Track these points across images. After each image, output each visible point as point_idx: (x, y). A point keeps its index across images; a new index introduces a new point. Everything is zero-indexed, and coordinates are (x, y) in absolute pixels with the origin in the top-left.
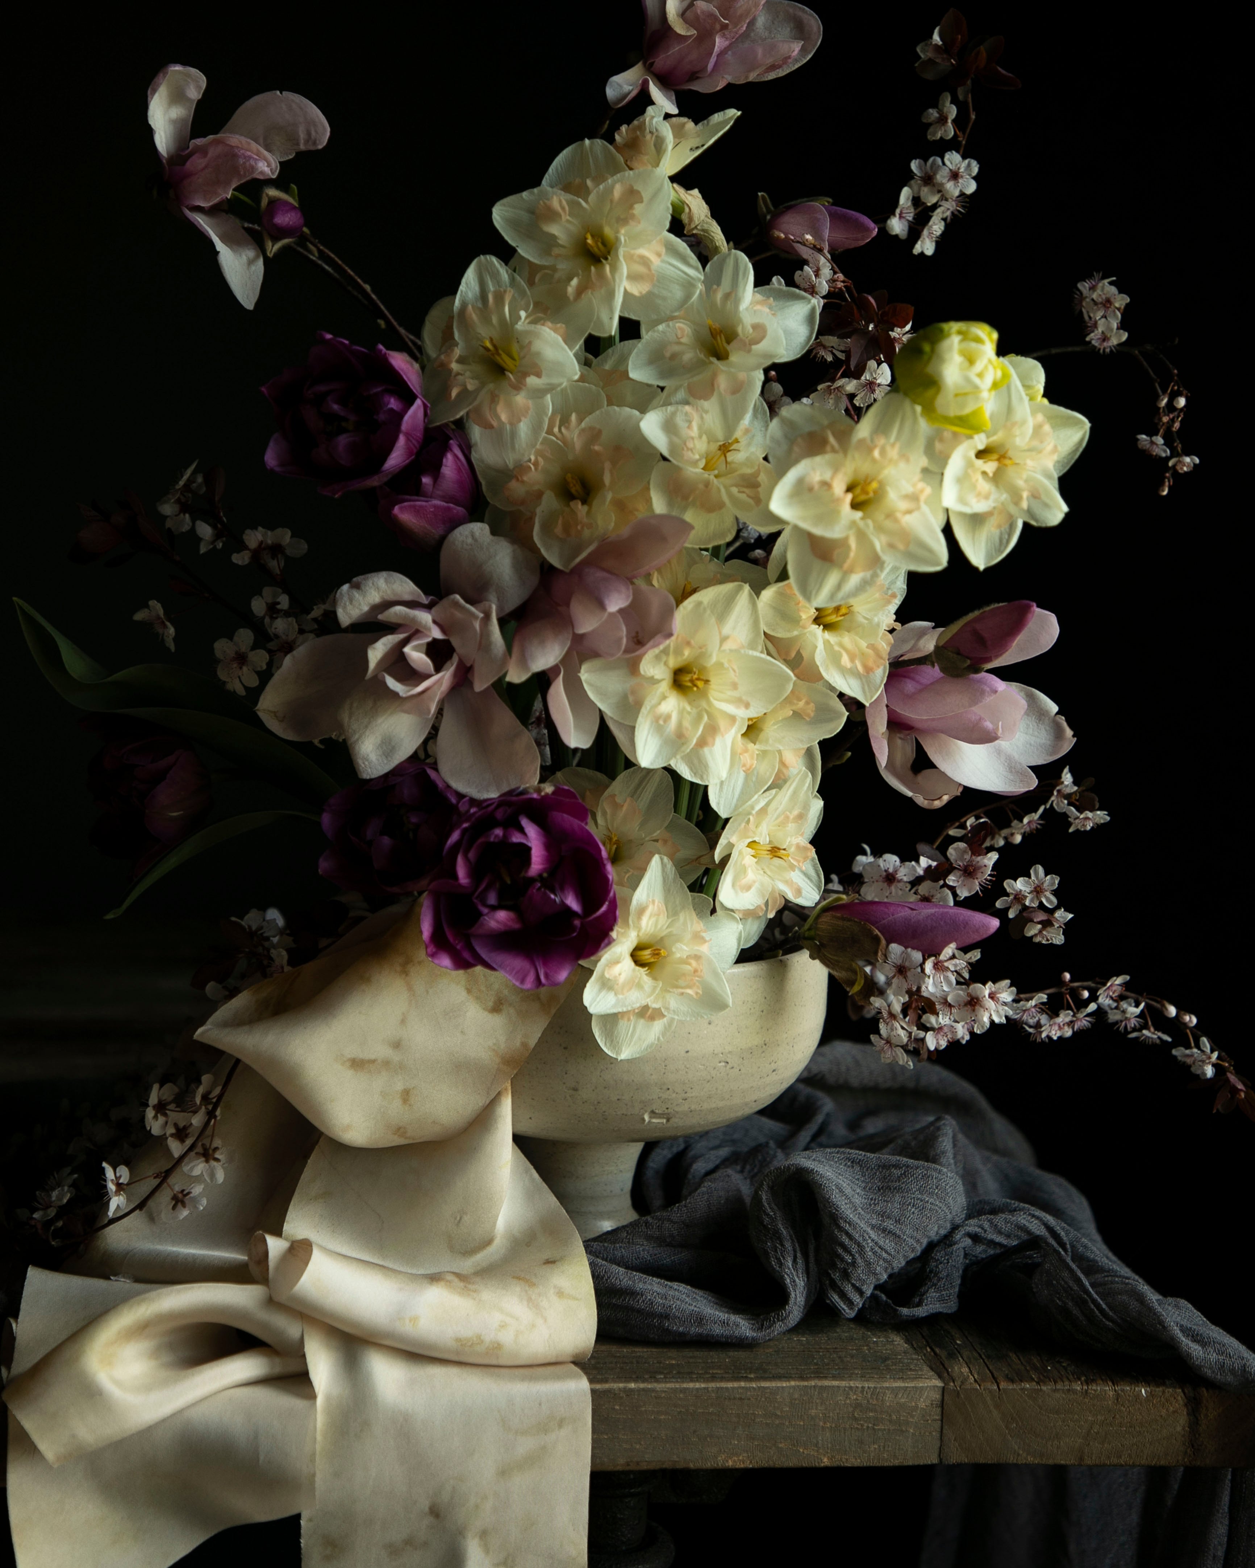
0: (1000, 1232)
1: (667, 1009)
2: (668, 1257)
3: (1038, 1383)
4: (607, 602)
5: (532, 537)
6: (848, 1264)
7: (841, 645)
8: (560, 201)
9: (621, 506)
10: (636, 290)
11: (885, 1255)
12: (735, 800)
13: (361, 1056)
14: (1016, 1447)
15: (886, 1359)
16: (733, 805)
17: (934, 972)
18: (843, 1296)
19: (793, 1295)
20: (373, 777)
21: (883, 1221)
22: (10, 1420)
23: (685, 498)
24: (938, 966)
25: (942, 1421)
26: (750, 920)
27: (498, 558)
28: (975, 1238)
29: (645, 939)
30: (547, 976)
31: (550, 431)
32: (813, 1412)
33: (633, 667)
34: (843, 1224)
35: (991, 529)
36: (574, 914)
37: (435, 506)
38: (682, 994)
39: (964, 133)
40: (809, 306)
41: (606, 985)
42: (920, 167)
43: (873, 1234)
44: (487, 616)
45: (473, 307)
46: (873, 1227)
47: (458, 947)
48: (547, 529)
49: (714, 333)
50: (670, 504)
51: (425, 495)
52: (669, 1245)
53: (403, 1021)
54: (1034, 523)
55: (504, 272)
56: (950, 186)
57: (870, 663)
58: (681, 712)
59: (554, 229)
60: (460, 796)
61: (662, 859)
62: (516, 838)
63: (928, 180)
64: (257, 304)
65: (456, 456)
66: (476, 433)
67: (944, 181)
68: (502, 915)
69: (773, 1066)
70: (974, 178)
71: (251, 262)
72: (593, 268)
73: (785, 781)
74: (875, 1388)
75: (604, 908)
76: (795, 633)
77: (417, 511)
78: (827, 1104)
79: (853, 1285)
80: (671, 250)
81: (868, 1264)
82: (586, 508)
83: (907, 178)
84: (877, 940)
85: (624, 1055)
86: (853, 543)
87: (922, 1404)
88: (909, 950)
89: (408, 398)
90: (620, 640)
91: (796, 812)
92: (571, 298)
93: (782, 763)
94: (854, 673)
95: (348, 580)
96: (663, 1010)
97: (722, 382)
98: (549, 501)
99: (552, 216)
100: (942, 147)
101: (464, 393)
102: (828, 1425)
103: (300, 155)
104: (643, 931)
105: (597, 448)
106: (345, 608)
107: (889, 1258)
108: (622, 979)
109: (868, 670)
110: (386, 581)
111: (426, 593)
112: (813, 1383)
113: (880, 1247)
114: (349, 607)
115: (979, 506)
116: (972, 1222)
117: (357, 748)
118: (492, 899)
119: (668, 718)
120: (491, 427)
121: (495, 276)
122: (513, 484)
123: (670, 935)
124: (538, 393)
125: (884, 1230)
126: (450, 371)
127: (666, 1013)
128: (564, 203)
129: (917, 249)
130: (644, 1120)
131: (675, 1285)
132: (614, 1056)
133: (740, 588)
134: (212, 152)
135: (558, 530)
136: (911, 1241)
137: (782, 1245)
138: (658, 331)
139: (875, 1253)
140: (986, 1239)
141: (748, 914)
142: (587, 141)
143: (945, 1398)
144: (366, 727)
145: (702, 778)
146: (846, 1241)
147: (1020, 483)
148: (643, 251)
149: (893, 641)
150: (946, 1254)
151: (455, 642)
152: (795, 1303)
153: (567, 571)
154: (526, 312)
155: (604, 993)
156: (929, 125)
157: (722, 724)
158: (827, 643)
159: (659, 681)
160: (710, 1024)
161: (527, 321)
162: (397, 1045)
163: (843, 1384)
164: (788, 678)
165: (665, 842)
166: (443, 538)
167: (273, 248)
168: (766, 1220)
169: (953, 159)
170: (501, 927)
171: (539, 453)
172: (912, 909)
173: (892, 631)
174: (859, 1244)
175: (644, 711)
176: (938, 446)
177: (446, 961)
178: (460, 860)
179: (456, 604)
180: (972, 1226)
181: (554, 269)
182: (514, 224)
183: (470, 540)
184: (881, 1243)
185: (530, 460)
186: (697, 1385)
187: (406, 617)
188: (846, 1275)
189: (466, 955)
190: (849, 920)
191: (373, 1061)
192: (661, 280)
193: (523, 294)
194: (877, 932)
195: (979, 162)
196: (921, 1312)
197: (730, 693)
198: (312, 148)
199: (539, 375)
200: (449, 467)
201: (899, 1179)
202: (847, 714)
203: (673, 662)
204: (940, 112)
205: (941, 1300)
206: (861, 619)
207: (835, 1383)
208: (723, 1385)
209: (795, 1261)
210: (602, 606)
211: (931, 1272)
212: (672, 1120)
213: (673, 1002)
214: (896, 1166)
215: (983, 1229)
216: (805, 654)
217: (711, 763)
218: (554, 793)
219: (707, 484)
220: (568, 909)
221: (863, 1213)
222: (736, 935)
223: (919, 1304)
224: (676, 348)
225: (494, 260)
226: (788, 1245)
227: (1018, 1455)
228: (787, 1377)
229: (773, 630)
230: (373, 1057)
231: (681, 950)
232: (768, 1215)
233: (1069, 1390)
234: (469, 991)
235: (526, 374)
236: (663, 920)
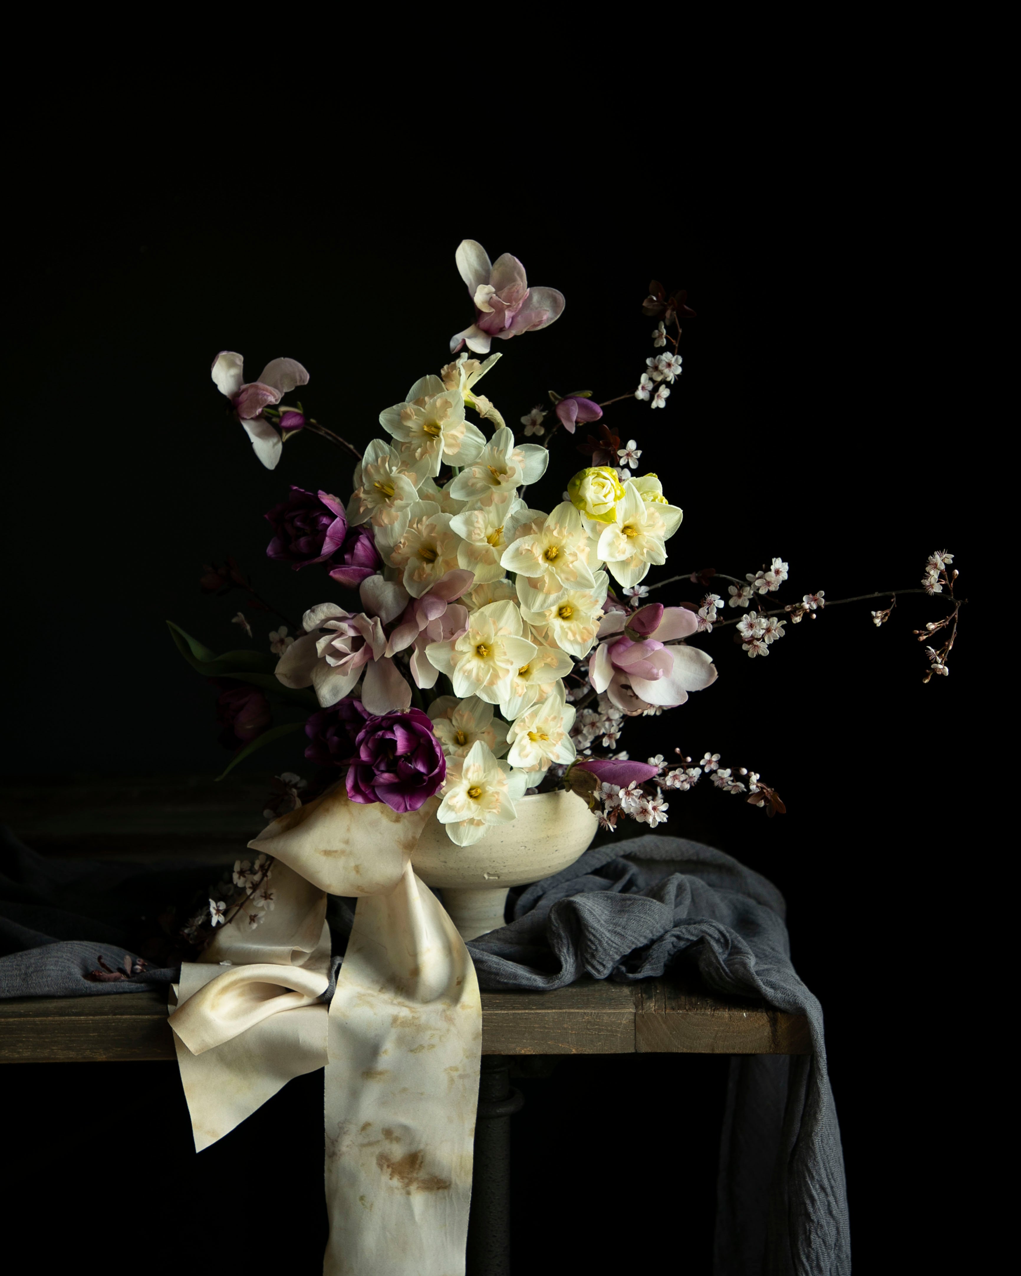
0: (692, 935)
1: (485, 820)
2: (508, 949)
3: (687, 1010)
4: (429, 615)
5: (402, 581)
6: (594, 950)
7: (570, 628)
8: (410, 410)
9: (447, 563)
10: (450, 452)
11: (614, 945)
12: (516, 711)
13: (329, 849)
14: (677, 1044)
15: (611, 1000)
16: (515, 714)
17: (625, 796)
18: (593, 967)
19: (564, 966)
20: (328, 706)
21: (615, 928)
22: (174, 1036)
23: (476, 559)
24: (628, 793)
25: (635, 1030)
26: (533, 773)
27: (386, 593)
28: (678, 937)
29: (474, 784)
30: (410, 806)
31: (411, 526)
32: (565, 1026)
33: (452, 645)
34: (590, 929)
35: (632, 567)
36: (422, 774)
37: (353, 570)
38: (490, 812)
39: (676, 341)
40: (544, 454)
41: (450, 808)
42: (651, 361)
43: (608, 935)
44: (376, 624)
45: (371, 465)
46: (609, 931)
47: (367, 792)
48: (411, 576)
49: (493, 472)
50: (469, 562)
51: (348, 564)
52: (510, 943)
53: (348, 830)
54: (655, 564)
55: (386, 447)
56: (666, 371)
57: (585, 637)
58: (479, 668)
59: (409, 424)
60: (370, 714)
61: (481, 743)
62: (389, 736)
63: (656, 368)
64: (277, 467)
65: (362, 544)
66: (376, 529)
67: (663, 369)
68: (386, 775)
69: (555, 848)
70: (681, 365)
71: (275, 445)
72: (428, 443)
73: (546, 699)
74: (598, 1013)
75: (437, 770)
76: (544, 623)
77: (343, 573)
78: (633, 869)
79: (598, 961)
80: (469, 430)
81: (605, 950)
82: (430, 565)
83: (644, 369)
84: (595, 780)
85: (464, 844)
86: (547, 579)
87: (624, 1022)
88: (613, 785)
89: (333, 517)
90: (440, 633)
91: (552, 716)
92: (418, 459)
93: (541, 691)
94: (575, 642)
95: (309, 608)
96: (482, 821)
97: (496, 498)
98: (413, 562)
99: (408, 417)
100: (662, 351)
101: (368, 511)
102: (574, 1032)
103: (297, 388)
104: (471, 780)
105: (432, 535)
106: (307, 622)
107: (617, 946)
108: (458, 805)
109: (584, 640)
110: (327, 608)
111: (348, 611)
112: (564, 1011)
113: (612, 941)
114: (309, 622)
115: (622, 558)
116: (675, 929)
117: (319, 692)
118: (382, 767)
119: (470, 672)
120: (382, 526)
121: (382, 449)
122: (394, 555)
123: (487, 781)
124: (402, 508)
125: (615, 932)
126: (360, 498)
127: (484, 822)
128: (412, 410)
129: (654, 405)
130: (484, 878)
131: (509, 962)
132: (459, 845)
133: (508, 603)
134: (251, 391)
135: (416, 577)
136: (630, 938)
137: (562, 941)
138: (465, 472)
139: (608, 944)
140: (684, 938)
141: (530, 770)
142: (428, 376)
143: (637, 1018)
144: (324, 681)
145: (495, 701)
146: (592, 938)
147: (644, 543)
148: (454, 432)
149: (600, 624)
150: (659, 946)
151: (365, 637)
152: (566, 971)
153: (419, 598)
154: (397, 466)
155: (449, 812)
156: (655, 339)
157: (501, 674)
158: (562, 627)
159: (465, 653)
160: (513, 827)
161: (397, 471)
162: (347, 842)
163: (582, 1011)
164: (535, 648)
165: (489, 733)
166: (359, 584)
167: (286, 436)
168: (554, 928)
169: (667, 356)
170: (387, 781)
171: (406, 538)
172: (614, 764)
173: (599, 619)
174: (599, 940)
175: (457, 669)
176: (598, 527)
177: (360, 799)
178: (362, 748)
179: (363, 618)
180: (676, 931)
181: (410, 443)
182: (390, 422)
183: (372, 585)
184: (613, 939)
185: (400, 542)
186: (503, 1012)
187: (335, 626)
188: (593, 956)
189: (371, 797)
190: (583, 771)
191: (336, 851)
192: (464, 445)
193: (396, 457)
194: (596, 777)
195: (682, 357)
196: (639, 976)
197: (503, 657)
198: (303, 384)
199: (401, 499)
200: (359, 549)
201: (629, 906)
202: (574, 664)
203: (474, 643)
204: (660, 331)
205: (652, 969)
206: (583, 614)
207: (577, 1011)
208: (517, 1012)
209: (568, 949)
210: (427, 618)
211: (649, 955)
212: (501, 877)
213: (488, 816)
214: (630, 899)
215: (682, 932)
216: (550, 634)
217: (498, 693)
218: (410, 712)
219: (487, 551)
220: (419, 771)
221: (604, 923)
222: (525, 781)
223: (640, 972)
224: (474, 480)
225: (381, 441)
226: (565, 941)
227: (678, 1048)
228: (552, 1008)
229: (533, 622)
230: (335, 849)
231: (490, 789)
232: (555, 926)
233: (703, 1014)
234: (382, 812)
235: (395, 499)
236: (481, 774)
